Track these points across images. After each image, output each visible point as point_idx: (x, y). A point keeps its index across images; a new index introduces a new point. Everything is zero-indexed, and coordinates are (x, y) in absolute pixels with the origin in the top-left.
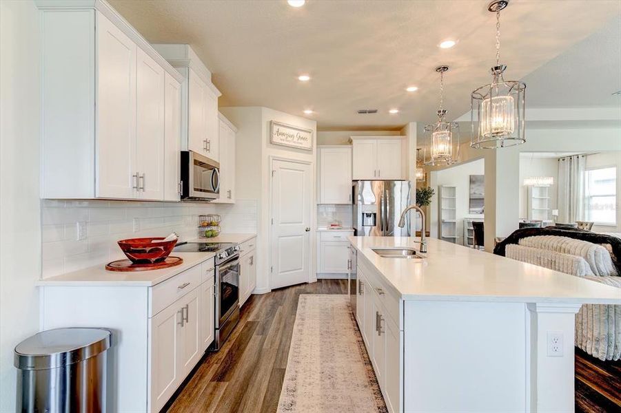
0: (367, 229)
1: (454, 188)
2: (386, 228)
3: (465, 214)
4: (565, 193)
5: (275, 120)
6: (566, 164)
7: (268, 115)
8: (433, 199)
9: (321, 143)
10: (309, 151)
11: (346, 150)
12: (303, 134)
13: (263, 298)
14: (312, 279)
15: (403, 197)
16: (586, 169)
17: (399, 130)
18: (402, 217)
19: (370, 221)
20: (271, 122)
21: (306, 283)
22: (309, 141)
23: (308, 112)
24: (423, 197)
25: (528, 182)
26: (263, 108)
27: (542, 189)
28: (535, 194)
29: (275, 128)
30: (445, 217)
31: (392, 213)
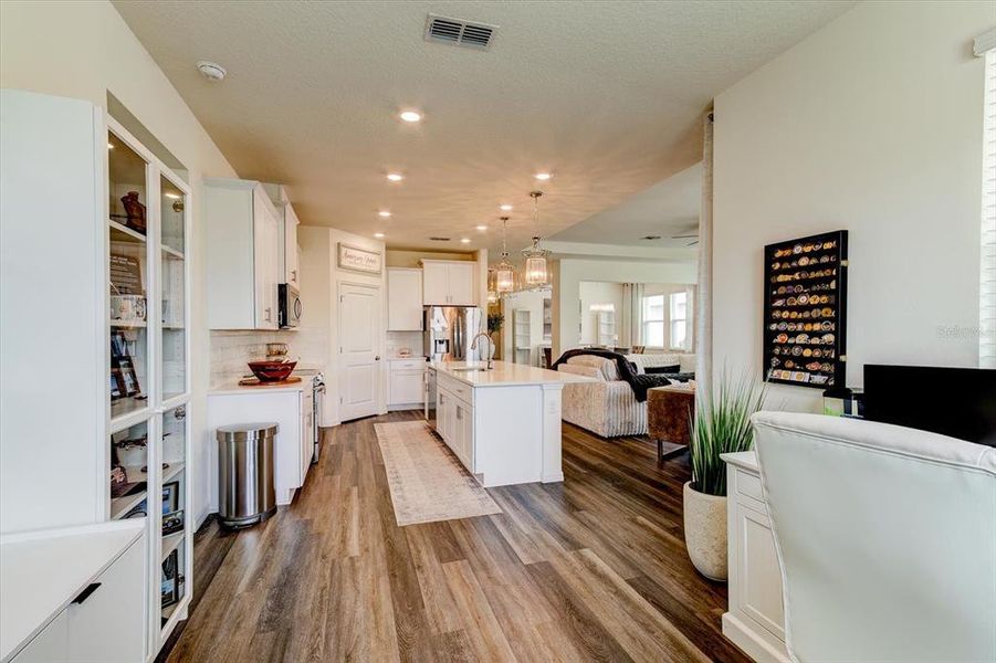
0: (438, 356)
1: (528, 312)
2: (458, 353)
3: (538, 340)
4: (628, 319)
5: (343, 242)
6: (628, 291)
7: (336, 236)
8: (507, 326)
9: (389, 264)
10: (378, 274)
11: (417, 272)
12: (373, 257)
13: (335, 430)
14: (382, 411)
15: (475, 322)
16: (643, 296)
17: (471, 255)
18: (474, 342)
19: (443, 347)
20: (339, 244)
21: (376, 416)
22: (378, 264)
23: (379, 235)
24: (494, 323)
25: (594, 308)
26: (331, 229)
27: (609, 313)
28: (604, 319)
29: (344, 250)
30: (520, 344)
31: (464, 339)
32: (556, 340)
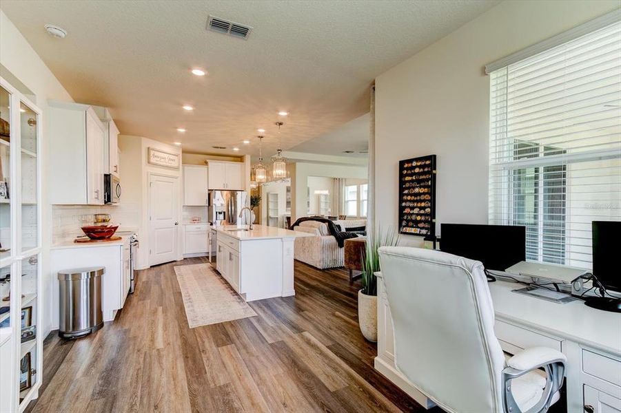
0: (218, 222)
1: (277, 195)
2: (231, 219)
3: (283, 212)
4: (337, 199)
5: (152, 146)
6: (337, 183)
7: (146, 143)
8: (263, 203)
9: (184, 163)
10: (177, 169)
11: (204, 168)
12: (172, 157)
13: (146, 271)
14: (179, 258)
15: (243, 200)
16: (346, 185)
17: (240, 159)
18: (241, 212)
19: (221, 216)
20: (148, 148)
21: (175, 261)
22: (177, 162)
23: (178, 144)
24: (255, 201)
25: (317, 192)
26: (143, 138)
27: (326, 195)
28: (323, 199)
29: (152, 152)
30: (271, 214)
31: (235, 211)
32: (294, 212)
